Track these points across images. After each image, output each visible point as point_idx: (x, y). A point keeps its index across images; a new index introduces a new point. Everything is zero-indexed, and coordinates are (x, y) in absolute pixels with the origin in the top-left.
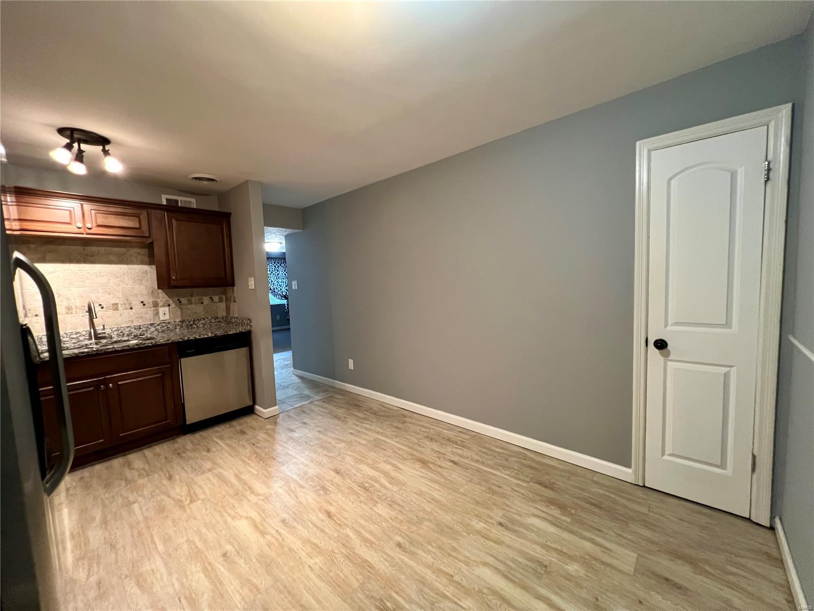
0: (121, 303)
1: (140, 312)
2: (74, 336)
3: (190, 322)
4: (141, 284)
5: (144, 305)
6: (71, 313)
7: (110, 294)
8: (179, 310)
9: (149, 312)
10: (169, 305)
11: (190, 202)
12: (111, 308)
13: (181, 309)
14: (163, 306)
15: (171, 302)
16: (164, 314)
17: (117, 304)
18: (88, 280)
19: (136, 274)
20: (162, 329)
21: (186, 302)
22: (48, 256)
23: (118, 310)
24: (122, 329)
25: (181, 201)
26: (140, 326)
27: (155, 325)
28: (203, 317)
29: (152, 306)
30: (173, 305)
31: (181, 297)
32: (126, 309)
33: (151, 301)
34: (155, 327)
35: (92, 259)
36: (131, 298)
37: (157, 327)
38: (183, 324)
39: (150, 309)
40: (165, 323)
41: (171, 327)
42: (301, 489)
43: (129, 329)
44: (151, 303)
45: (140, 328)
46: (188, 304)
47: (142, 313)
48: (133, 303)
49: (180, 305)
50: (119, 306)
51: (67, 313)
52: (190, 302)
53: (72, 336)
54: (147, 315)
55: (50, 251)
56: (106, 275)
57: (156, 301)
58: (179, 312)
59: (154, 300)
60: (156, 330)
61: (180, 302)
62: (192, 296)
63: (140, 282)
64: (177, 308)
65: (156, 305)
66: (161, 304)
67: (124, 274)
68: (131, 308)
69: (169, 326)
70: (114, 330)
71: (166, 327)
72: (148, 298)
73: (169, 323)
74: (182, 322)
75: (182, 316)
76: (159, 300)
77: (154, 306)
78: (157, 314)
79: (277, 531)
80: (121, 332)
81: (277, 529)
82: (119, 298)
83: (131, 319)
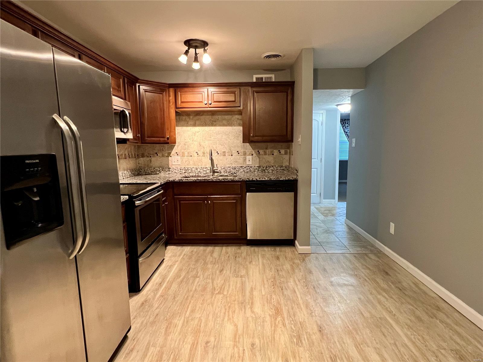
0: (227, 151)
1: (236, 158)
2: (205, 170)
3: (264, 167)
4: (238, 140)
5: (239, 153)
6: (205, 156)
7: (222, 145)
8: (258, 158)
9: (241, 158)
10: (252, 155)
11: (271, 78)
12: (222, 154)
13: (259, 158)
14: (249, 155)
15: (253, 153)
16: (249, 161)
17: (225, 152)
18: (212, 136)
19: (236, 133)
20: (247, 171)
21: (263, 153)
22: (197, 122)
23: (225, 156)
24: (226, 168)
25: (265, 78)
26: (235, 167)
27: (244, 168)
28: (273, 165)
29: (243, 154)
30: (255, 155)
31: (260, 149)
32: (229, 155)
33: (242, 151)
34: (243, 169)
35: (215, 123)
36: (232, 149)
37: (244, 169)
38: (259, 169)
39: (242, 156)
40: (249, 167)
41: (252, 170)
42: (283, 327)
43: (230, 168)
44: (243, 153)
45: (235, 169)
46: (264, 155)
47: (237, 159)
48: (233, 152)
49: (259, 155)
50: (226, 153)
51: (203, 156)
52: (265, 154)
53: (204, 169)
54: (239, 160)
55: (198, 120)
56: (221, 133)
57: (245, 151)
58: (258, 160)
59: (244, 150)
60: (244, 171)
61: (259, 153)
62: (266, 149)
63: (237, 138)
64: (257, 157)
65: (245, 154)
66: (248, 153)
67: (229, 133)
68: (232, 155)
69: (251, 169)
70: (222, 168)
71: (249, 170)
72: (241, 149)
73: (251, 167)
74: (259, 167)
75: (259, 163)
76: (247, 151)
77: (244, 155)
78: (245, 160)
79: (244, 350)
80: (226, 170)
81: (245, 348)
82: (226, 148)
83: (231, 162)
